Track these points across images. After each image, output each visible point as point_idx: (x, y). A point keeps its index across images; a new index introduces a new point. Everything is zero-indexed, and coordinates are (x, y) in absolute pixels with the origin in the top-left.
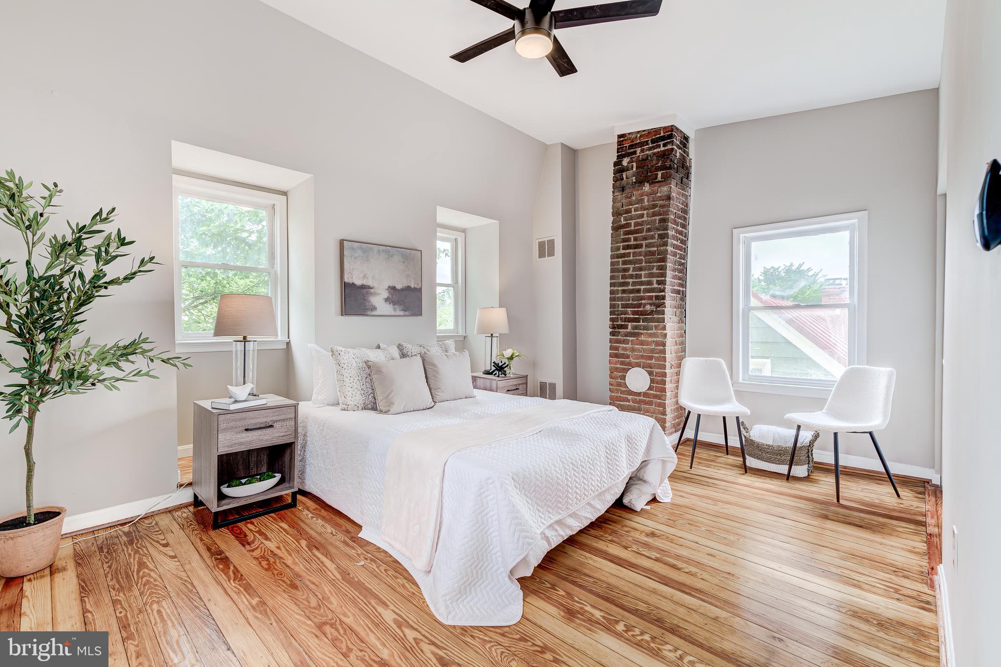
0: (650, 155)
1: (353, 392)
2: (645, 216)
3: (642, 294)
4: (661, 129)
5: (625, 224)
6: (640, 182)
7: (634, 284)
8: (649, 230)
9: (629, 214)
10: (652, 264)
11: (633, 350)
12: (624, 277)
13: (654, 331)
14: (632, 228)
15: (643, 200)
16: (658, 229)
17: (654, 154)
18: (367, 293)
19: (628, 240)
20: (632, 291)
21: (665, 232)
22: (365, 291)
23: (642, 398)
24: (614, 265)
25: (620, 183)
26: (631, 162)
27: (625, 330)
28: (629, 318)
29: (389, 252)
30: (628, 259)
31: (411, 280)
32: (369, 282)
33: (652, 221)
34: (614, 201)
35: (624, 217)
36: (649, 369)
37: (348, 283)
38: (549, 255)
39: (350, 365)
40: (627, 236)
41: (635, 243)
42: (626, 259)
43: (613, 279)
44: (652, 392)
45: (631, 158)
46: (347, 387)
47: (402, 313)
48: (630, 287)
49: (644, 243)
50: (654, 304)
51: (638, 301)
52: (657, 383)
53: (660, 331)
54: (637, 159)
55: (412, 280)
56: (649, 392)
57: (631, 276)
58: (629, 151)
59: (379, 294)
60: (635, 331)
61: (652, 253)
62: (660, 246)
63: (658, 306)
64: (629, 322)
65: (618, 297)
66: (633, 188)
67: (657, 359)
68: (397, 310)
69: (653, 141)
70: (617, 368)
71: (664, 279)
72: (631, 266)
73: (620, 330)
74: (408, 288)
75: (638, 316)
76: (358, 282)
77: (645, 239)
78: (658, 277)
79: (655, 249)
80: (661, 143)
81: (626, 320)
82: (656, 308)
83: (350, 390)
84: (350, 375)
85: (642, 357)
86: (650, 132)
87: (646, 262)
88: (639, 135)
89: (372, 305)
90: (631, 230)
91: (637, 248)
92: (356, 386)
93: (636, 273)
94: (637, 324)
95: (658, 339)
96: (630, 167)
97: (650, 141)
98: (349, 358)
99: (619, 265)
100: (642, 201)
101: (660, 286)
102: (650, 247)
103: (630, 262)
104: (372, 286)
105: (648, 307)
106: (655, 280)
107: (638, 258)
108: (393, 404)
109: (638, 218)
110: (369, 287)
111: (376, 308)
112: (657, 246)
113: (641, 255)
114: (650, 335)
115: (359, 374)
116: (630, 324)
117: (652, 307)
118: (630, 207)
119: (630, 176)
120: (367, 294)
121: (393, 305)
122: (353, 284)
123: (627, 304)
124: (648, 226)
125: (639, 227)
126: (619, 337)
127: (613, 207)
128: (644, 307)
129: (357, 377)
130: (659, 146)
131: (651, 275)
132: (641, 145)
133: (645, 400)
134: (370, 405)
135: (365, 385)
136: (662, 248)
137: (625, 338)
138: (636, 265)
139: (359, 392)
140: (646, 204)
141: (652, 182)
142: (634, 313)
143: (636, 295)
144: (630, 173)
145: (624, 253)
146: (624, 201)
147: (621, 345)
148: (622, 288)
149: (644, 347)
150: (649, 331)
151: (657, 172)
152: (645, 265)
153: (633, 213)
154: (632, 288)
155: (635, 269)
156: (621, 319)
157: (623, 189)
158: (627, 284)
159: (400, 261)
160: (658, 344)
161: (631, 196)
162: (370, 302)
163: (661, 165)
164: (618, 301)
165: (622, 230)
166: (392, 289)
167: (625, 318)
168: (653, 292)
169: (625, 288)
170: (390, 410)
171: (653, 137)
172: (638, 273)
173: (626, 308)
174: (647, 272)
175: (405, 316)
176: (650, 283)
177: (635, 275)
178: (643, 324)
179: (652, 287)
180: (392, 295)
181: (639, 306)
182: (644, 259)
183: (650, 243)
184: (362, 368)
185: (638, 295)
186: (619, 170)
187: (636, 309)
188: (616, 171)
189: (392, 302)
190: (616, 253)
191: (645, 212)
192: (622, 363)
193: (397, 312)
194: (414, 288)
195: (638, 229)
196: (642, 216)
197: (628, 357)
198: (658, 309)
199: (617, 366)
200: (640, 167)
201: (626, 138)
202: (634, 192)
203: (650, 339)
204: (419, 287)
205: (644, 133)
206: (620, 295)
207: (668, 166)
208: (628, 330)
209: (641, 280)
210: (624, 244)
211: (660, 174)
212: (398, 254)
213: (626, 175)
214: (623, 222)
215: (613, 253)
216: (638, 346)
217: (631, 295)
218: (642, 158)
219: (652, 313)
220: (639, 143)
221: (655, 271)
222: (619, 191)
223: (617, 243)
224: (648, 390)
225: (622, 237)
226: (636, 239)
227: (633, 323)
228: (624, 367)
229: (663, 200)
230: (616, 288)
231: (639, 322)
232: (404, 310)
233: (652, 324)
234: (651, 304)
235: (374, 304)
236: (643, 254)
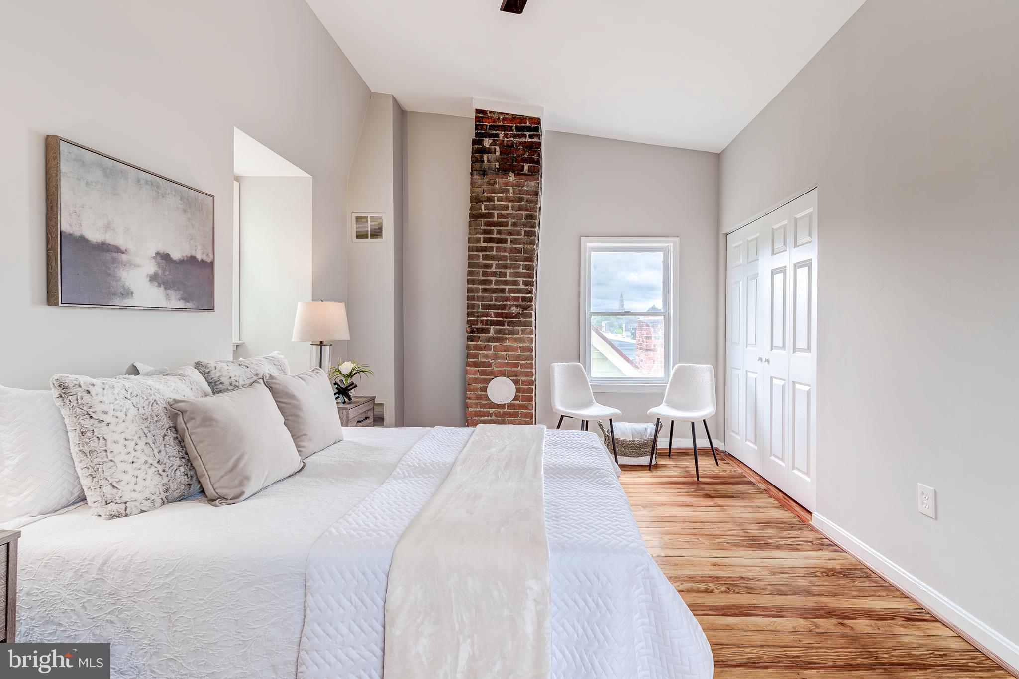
0: (516, 143)
1: (137, 472)
2: (510, 208)
3: (507, 295)
4: (526, 119)
5: (486, 213)
6: (504, 170)
7: (497, 282)
8: (514, 225)
9: (491, 203)
10: (518, 262)
11: (496, 357)
12: (484, 274)
13: (520, 335)
14: (495, 219)
15: (508, 190)
16: (525, 226)
17: (521, 143)
18: (114, 260)
19: (491, 232)
20: (495, 291)
21: (532, 229)
22: (108, 256)
23: (506, 410)
24: (472, 259)
25: (481, 166)
26: (494, 144)
27: (487, 335)
28: (491, 321)
29: (158, 187)
30: (491, 253)
31: (196, 246)
32: (119, 240)
33: (518, 216)
34: (473, 184)
35: (485, 206)
36: (515, 378)
37: (71, 235)
38: (374, 236)
39: (121, 415)
40: (489, 228)
41: (499, 236)
42: (488, 253)
43: (472, 275)
44: (518, 402)
45: (494, 140)
46: (118, 463)
47: (181, 305)
48: (493, 286)
49: (509, 238)
50: (521, 306)
51: (503, 302)
52: (524, 392)
53: (527, 336)
54: (500, 143)
55: (199, 247)
56: (515, 402)
57: (494, 274)
58: (490, 132)
59: (139, 266)
60: (499, 335)
61: (518, 251)
62: (527, 244)
63: (525, 308)
64: (491, 325)
65: (478, 297)
66: (497, 174)
67: (523, 366)
68: (173, 298)
69: (518, 129)
70: (477, 378)
71: (531, 279)
72: (494, 263)
73: (480, 335)
74: (192, 259)
75: (502, 319)
76: (94, 236)
77: (510, 233)
78: (525, 277)
79: (522, 246)
80: (528, 134)
81: (487, 323)
82: (523, 311)
83: (129, 467)
84: (124, 436)
85: (507, 364)
86: (514, 118)
87: (511, 260)
88: (502, 118)
89: (123, 286)
90: (494, 222)
91: (501, 243)
92: (144, 458)
93: (500, 270)
94: (501, 327)
95: (525, 345)
96: (493, 150)
97: (514, 128)
98: (116, 400)
99: (478, 259)
100: (506, 191)
101: (527, 287)
102: (516, 244)
103: (493, 258)
104: (123, 248)
105: (514, 310)
106: (521, 280)
107: (502, 254)
108: (248, 478)
109: (502, 210)
110: (118, 250)
111: (132, 293)
112: (524, 244)
113: (505, 251)
114: (516, 340)
115: (146, 431)
116: (492, 328)
117: (518, 310)
118: (493, 195)
119: (492, 160)
120: (113, 263)
121: (166, 288)
122: (82, 240)
123: (489, 305)
124: (514, 221)
125: (503, 220)
126: (478, 343)
127: (472, 192)
128: (510, 309)
129: (144, 438)
130: (525, 136)
131: (517, 275)
132: (504, 128)
133: (509, 412)
134: (178, 491)
135: (163, 453)
136: (529, 246)
137: (486, 343)
138: (500, 262)
139: (153, 469)
140: (512, 195)
141: (518, 173)
142: (497, 315)
143: (500, 295)
144: (492, 156)
145: (485, 247)
146: (485, 187)
147: (481, 352)
148: (483, 286)
149: (510, 353)
150: (515, 336)
151: (524, 163)
152: (510, 262)
153: (496, 203)
154: (494, 287)
155: (498, 266)
156: (482, 322)
157: (484, 173)
158: (490, 282)
159: (178, 208)
160: (524, 349)
161: (494, 184)
162: (118, 279)
163: (528, 157)
164: (478, 301)
165: (482, 220)
166: (165, 257)
167: (487, 321)
168: (520, 293)
169: (487, 286)
170: (243, 493)
171: (519, 125)
172: (502, 270)
173: (488, 309)
174: (512, 270)
175: (185, 309)
176: (515, 283)
177: (498, 273)
178: (508, 327)
179: (518, 287)
180: (164, 270)
181: (504, 307)
182: (509, 255)
183: (516, 239)
184: (152, 418)
185: (502, 295)
186: (478, 151)
187: (500, 311)
188: (475, 151)
189: (164, 283)
190: (475, 245)
191: (510, 204)
192: (483, 373)
193: (172, 302)
194: (202, 261)
195: (503, 222)
196: (507, 208)
197: (490, 365)
198: (525, 312)
199: (476, 376)
200: (505, 153)
201: (486, 116)
202: (497, 180)
203: (516, 345)
204: (209, 260)
205: (507, 117)
206: (480, 294)
207: (536, 160)
208: (490, 335)
209: (506, 279)
210: (486, 236)
211: (526, 166)
212: (174, 194)
213: (488, 158)
214: (484, 211)
215: (471, 245)
216: (502, 353)
217: (494, 295)
218: (507, 143)
219: (518, 315)
220: (502, 126)
221: (521, 270)
222: (479, 174)
223: (476, 234)
224: (514, 400)
225: (483, 228)
226: (499, 232)
227: (497, 327)
228: (486, 377)
229: (530, 195)
230: (475, 286)
231: (504, 325)
232: (185, 299)
233: (518, 328)
234: (517, 306)
235: (127, 284)
236: (508, 250)
